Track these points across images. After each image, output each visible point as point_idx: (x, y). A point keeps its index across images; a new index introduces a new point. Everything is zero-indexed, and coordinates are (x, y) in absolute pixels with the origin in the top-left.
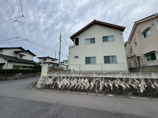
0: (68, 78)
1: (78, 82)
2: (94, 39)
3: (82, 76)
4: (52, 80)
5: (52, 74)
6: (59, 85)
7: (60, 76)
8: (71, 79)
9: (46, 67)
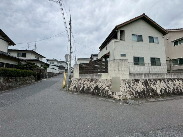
0: (160, 80)
1: (175, 85)
2: (141, 36)
3: (174, 78)
4: (143, 85)
5: (138, 75)
6: (156, 90)
7: (150, 78)
8: (165, 82)
9: (125, 65)
